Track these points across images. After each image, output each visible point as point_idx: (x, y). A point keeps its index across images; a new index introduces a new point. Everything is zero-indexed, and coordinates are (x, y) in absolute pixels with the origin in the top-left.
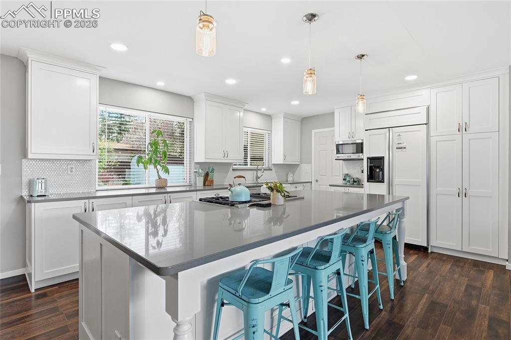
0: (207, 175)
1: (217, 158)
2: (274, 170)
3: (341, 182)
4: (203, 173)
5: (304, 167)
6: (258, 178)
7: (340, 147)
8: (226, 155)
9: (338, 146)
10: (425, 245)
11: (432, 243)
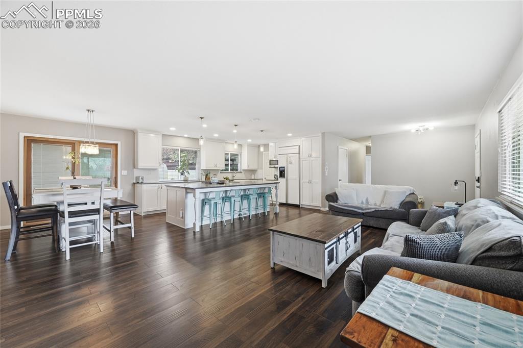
0: (207, 175)
1: (212, 167)
2: (243, 173)
3: (273, 179)
4: (205, 174)
5: (259, 171)
6: (233, 177)
7: (271, 162)
8: (216, 166)
9: (270, 161)
10: (298, 204)
11: (301, 203)
